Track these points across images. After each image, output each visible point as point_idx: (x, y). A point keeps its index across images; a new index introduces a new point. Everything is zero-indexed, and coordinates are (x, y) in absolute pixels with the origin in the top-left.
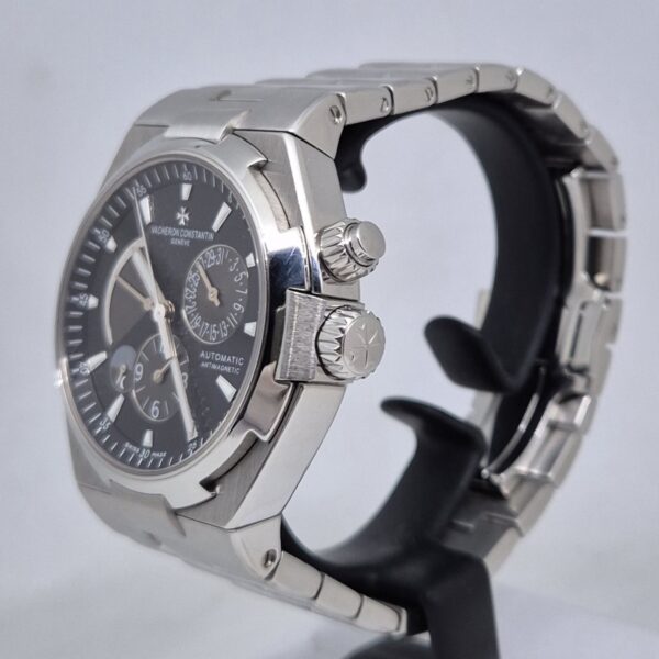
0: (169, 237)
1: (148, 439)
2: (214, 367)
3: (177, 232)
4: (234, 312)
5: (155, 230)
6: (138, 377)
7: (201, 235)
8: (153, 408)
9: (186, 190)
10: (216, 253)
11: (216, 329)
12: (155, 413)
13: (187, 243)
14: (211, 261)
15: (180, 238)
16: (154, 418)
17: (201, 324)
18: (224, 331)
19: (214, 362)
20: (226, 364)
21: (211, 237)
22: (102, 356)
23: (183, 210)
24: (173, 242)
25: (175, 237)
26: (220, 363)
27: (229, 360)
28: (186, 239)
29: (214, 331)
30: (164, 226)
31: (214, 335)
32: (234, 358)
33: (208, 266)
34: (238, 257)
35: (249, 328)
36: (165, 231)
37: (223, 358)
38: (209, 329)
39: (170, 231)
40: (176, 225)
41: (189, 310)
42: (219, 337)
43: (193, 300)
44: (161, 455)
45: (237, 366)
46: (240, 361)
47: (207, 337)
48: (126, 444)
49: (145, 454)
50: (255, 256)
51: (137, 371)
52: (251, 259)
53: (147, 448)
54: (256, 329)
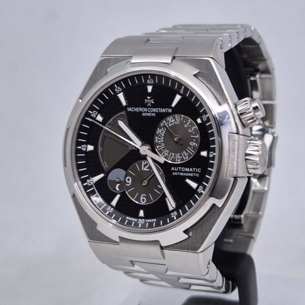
0: (141, 113)
1: (142, 213)
2: (182, 174)
3: (146, 110)
4: (191, 146)
5: (130, 109)
6: (128, 183)
7: (163, 110)
8: (142, 198)
9: (150, 89)
10: (175, 119)
11: (180, 155)
12: (143, 200)
13: (154, 115)
14: (171, 123)
15: (149, 112)
16: (143, 203)
17: (169, 154)
18: (186, 156)
19: (181, 172)
20: (191, 172)
21: (170, 111)
23: (149, 98)
24: (143, 115)
25: (144, 112)
26: (185, 172)
27: (191, 170)
28: (153, 113)
29: (179, 157)
30: (136, 107)
31: (178, 159)
32: (194, 169)
33: (170, 125)
34: (190, 120)
35: (204, 154)
36: (137, 109)
37: (187, 170)
38: (175, 156)
39: (141, 109)
40: (145, 106)
41: (159, 148)
42: (182, 160)
43: (161, 143)
44: (153, 220)
45: (197, 173)
46: (199, 170)
47: (174, 160)
48: (128, 218)
49: (141, 221)
50: (202, 118)
51: (127, 181)
52: (199, 121)
53: (141, 218)
54: (208, 154)
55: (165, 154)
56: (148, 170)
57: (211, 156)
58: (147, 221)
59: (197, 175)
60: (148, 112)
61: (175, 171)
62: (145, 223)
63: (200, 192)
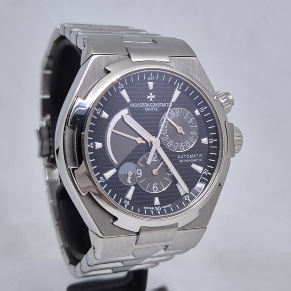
0: (144, 108)
1: (157, 201)
2: (187, 161)
3: (148, 105)
4: (191, 136)
5: (133, 105)
6: (139, 175)
7: (164, 105)
8: (153, 188)
9: (151, 85)
10: (175, 112)
11: (184, 144)
12: (155, 189)
13: (156, 109)
14: (173, 116)
16: (156, 192)
17: (173, 144)
18: (188, 145)
19: (186, 158)
20: (193, 158)
22: (113, 171)
23: (151, 94)
24: (146, 110)
25: (147, 107)
26: (190, 158)
27: (195, 156)
28: (155, 107)
29: (182, 146)
30: (139, 103)
31: (182, 147)
32: (197, 155)
33: (172, 118)
34: (188, 112)
35: (205, 141)
36: (140, 105)
37: (191, 156)
38: (179, 145)
39: (143, 105)
40: (148, 101)
41: (164, 139)
42: (186, 148)
43: (166, 134)
44: (168, 206)
45: (201, 158)
46: (201, 155)
47: (178, 149)
48: (144, 208)
49: (158, 209)
50: (199, 111)
51: (138, 173)
52: (197, 112)
53: (157, 206)
54: (208, 141)
55: (170, 144)
56: (156, 160)
57: (211, 142)
58: (163, 207)
59: (201, 160)
60: (150, 107)
61: (181, 159)
62: (163, 209)
63: (206, 174)
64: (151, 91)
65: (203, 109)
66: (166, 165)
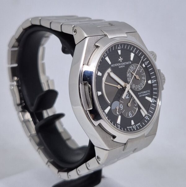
0: (118, 66)
1: (133, 123)
3: (120, 64)
4: (143, 80)
5: (112, 66)
7: (127, 63)
8: (130, 114)
10: (133, 67)
11: (140, 86)
12: (130, 115)
13: (124, 66)
15: (121, 66)
16: (131, 117)
17: (135, 86)
18: (142, 85)
19: (143, 94)
20: (146, 93)
21: (130, 63)
22: (109, 108)
23: (120, 57)
25: (120, 66)
26: (144, 94)
27: (146, 92)
28: (123, 65)
30: (115, 64)
31: (139, 87)
33: (132, 70)
35: (150, 82)
36: (116, 65)
37: (145, 92)
40: (119, 62)
42: (141, 88)
44: (139, 124)
45: (149, 92)
46: (149, 91)
47: (138, 89)
48: (128, 127)
49: (134, 127)
50: (145, 64)
51: (121, 107)
52: (144, 65)
53: (133, 125)
54: (151, 81)
55: (134, 86)
56: (128, 98)
57: (153, 82)
58: (136, 125)
59: (149, 94)
61: (140, 95)
62: (136, 127)
63: (154, 102)
64: (120, 56)
65: (146, 63)
66: (134, 99)
